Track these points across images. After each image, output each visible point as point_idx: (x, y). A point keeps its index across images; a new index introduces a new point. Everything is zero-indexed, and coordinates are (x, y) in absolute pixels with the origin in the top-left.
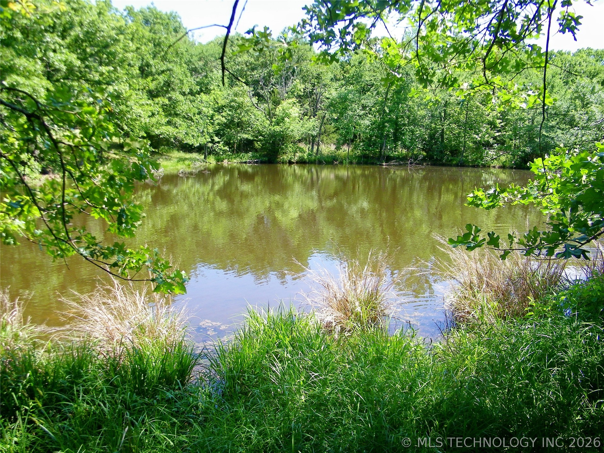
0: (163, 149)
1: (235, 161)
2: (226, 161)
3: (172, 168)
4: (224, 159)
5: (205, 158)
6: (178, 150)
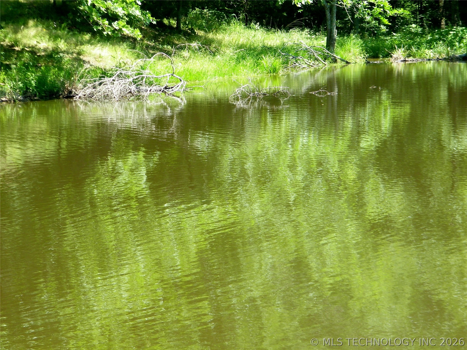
0: (197, 18)
1: (430, 53)
2: (399, 54)
3: (218, 79)
4: (392, 48)
5: (330, 44)
6: (247, 22)
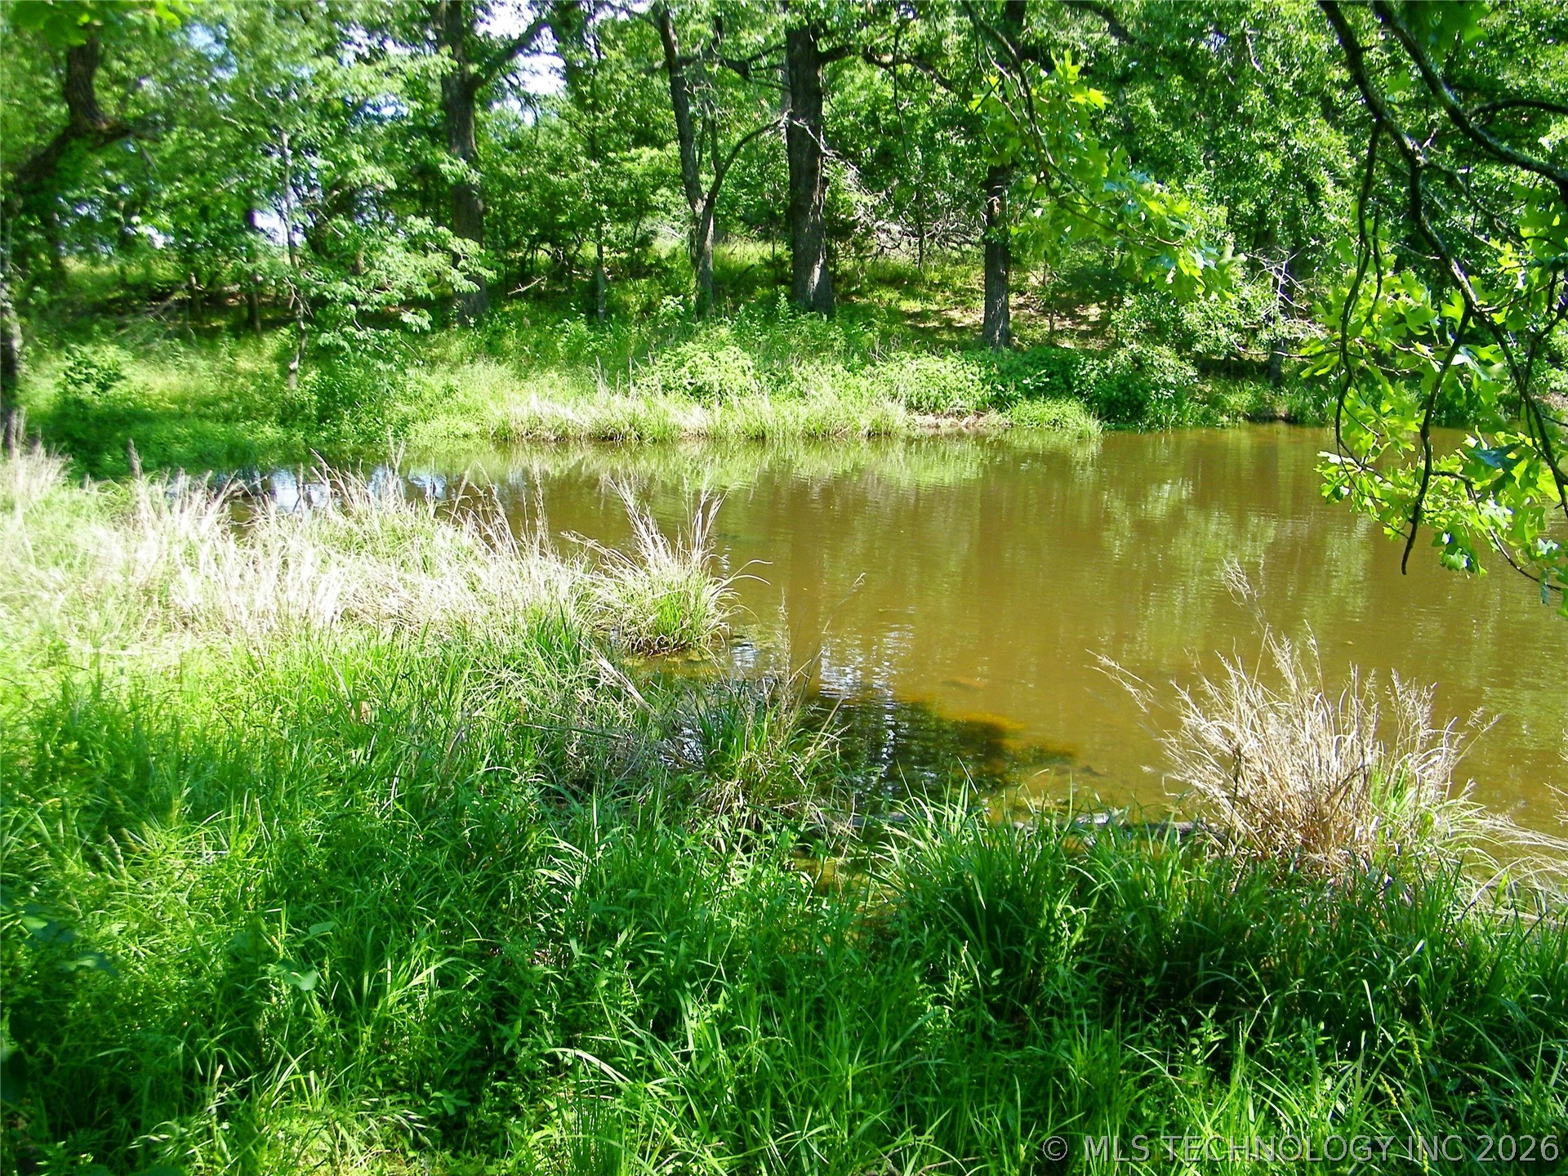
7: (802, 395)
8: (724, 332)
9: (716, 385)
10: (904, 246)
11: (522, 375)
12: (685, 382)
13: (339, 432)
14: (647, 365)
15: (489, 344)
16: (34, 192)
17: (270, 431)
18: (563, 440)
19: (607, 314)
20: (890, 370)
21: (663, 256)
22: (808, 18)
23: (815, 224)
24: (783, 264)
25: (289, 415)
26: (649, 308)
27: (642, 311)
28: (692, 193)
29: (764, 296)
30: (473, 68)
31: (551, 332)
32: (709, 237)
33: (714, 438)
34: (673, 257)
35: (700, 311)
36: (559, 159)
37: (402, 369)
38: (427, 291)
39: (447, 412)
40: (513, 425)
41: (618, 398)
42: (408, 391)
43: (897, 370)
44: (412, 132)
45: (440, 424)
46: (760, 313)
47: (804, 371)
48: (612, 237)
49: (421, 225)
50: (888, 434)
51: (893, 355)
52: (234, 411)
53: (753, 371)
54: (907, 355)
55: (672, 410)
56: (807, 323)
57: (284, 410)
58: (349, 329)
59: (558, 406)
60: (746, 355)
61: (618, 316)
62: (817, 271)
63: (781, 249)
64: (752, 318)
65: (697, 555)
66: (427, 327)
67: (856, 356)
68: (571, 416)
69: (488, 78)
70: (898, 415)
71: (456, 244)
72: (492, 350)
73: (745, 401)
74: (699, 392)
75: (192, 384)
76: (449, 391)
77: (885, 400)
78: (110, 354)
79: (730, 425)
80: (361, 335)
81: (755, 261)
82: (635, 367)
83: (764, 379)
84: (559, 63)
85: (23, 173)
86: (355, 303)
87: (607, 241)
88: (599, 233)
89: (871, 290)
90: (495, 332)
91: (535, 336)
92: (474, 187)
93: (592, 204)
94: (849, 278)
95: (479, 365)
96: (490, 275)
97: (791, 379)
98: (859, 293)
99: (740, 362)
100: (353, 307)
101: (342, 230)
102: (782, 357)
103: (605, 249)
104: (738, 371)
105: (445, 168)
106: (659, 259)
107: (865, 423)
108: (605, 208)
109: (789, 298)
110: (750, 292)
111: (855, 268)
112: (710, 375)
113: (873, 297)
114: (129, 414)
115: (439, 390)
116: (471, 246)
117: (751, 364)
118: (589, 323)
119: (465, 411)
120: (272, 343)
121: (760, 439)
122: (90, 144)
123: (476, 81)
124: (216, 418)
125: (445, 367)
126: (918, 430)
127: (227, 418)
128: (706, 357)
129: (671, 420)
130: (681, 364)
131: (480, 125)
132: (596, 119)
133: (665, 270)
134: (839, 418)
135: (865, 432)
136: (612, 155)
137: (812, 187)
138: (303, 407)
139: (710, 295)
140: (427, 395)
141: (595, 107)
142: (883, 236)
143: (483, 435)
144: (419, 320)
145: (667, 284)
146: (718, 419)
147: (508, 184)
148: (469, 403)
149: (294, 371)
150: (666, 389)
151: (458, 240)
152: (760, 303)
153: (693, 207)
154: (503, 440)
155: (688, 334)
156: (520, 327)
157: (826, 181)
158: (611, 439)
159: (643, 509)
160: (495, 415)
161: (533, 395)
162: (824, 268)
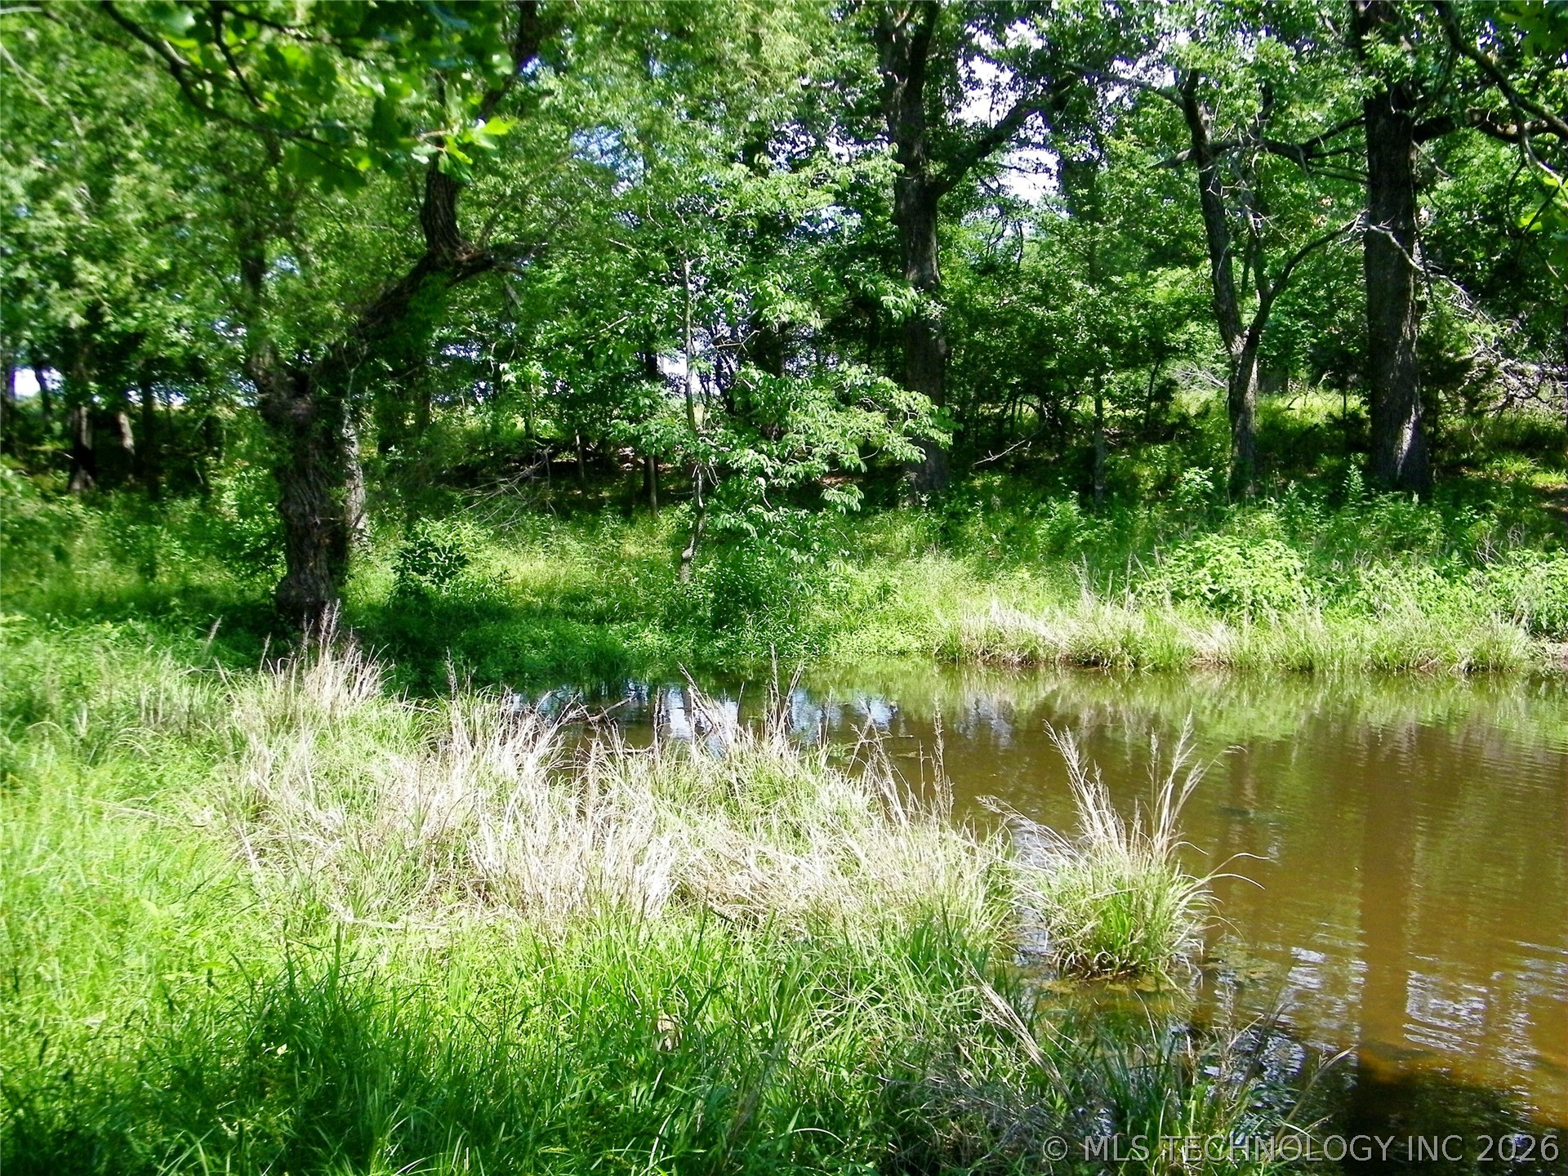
7: (1372, 609)
8: (1267, 519)
9: (1247, 592)
10: (1545, 394)
11: (984, 574)
12: (1204, 589)
13: (738, 642)
14: (1152, 564)
15: (944, 530)
16: (382, 336)
17: (651, 638)
18: (1030, 663)
19: (1107, 493)
20: (1507, 576)
21: (1192, 412)
22: (1388, 81)
23: (1405, 367)
24: (1362, 422)
25: (675, 617)
26: (1166, 484)
27: (1158, 488)
28: (1228, 324)
29: (1329, 468)
30: (934, 169)
31: (1032, 515)
32: (1251, 389)
33: (1241, 669)
34: (1204, 413)
35: (1236, 491)
36: (1046, 286)
37: (823, 560)
38: (858, 461)
39: (879, 619)
40: (964, 641)
41: (1108, 611)
42: (831, 589)
43: (1517, 575)
44: (853, 253)
45: (870, 636)
46: (1320, 493)
47: (1376, 575)
48: (1116, 391)
49: (856, 374)
50: (1499, 668)
51: (1511, 554)
52: (610, 608)
53: (1301, 575)
54: (1533, 555)
55: (1183, 627)
56: (1386, 506)
57: (671, 609)
58: (755, 509)
59: (1026, 617)
60: (1293, 552)
61: (1123, 494)
62: (1408, 434)
63: (1354, 402)
64: (1309, 502)
65: (1160, 841)
66: (857, 507)
67: (1456, 555)
68: (1043, 631)
69: (954, 182)
70: (1516, 643)
71: (902, 399)
72: (949, 539)
73: (1287, 616)
74: (1223, 602)
75: (563, 572)
76: (885, 591)
77: (1496, 620)
78: (467, 532)
79: (1265, 649)
80: (769, 516)
81: (1319, 419)
82: (1135, 566)
83: (1317, 586)
84: (1051, 160)
85: (372, 315)
86: (766, 477)
87: (1109, 394)
88: (1098, 384)
89: (1489, 460)
90: (953, 515)
91: (1009, 521)
92: (933, 323)
93: (1088, 346)
94: (1458, 442)
95: (928, 559)
96: (944, 439)
97: (1358, 586)
98: (1472, 464)
99: (1285, 562)
100: (762, 481)
101: (753, 381)
102: (1345, 557)
103: (1107, 404)
104: (1278, 575)
105: (888, 300)
106: (1184, 418)
107: (1464, 651)
108: (1106, 349)
109: (1366, 471)
110: (1310, 465)
111: (1468, 428)
112: (1240, 580)
113: (1492, 469)
114: (479, 608)
115: (871, 590)
116: (921, 402)
117: (1298, 565)
118: (1082, 502)
119: (903, 620)
120: (668, 521)
121: (1305, 671)
122: (447, 280)
123: (940, 185)
124: (584, 618)
125: (882, 561)
126: (1549, 665)
127: (600, 619)
128: (1234, 555)
129: (1180, 642)
130: (1199, 563)
131: (947, 242)
132: (1095, 232)
133: (1193, 430)
134: (1422, 644)
135: (1463, 665)
136: (1116, 279)
137: (1400, 316)
138: (695, 607)
139: (1250, 467)
140: (856, 597)
141: (1095, 215)
142: (1513, 381)
143: (924, 652)
144: (846, 498)
145: (1195, 451)
146: (1246, 642)
147: (981, 319)
148: (909, 608)
149: (688, 560)
150: (1177, 597)
151: (904, 394)
152: (1324, 479)
153: (1228, 347)
154: (951, 659)
155: (1215, 521)
156: (988, 509)
157: (1422, 306)
158: (1096, 664)
159: (1091, 771)
160: (941, 626)
161: (995, 601)
162: (1417, 429)
